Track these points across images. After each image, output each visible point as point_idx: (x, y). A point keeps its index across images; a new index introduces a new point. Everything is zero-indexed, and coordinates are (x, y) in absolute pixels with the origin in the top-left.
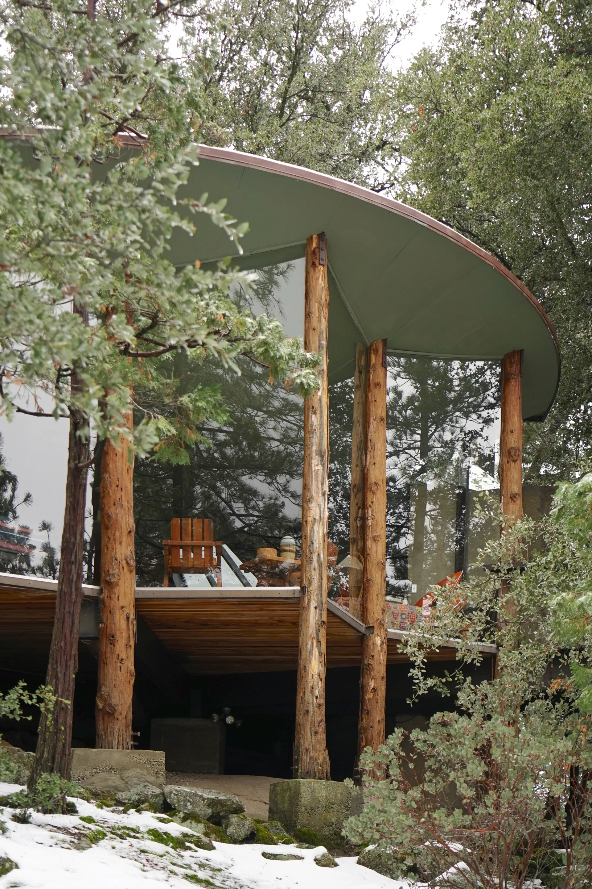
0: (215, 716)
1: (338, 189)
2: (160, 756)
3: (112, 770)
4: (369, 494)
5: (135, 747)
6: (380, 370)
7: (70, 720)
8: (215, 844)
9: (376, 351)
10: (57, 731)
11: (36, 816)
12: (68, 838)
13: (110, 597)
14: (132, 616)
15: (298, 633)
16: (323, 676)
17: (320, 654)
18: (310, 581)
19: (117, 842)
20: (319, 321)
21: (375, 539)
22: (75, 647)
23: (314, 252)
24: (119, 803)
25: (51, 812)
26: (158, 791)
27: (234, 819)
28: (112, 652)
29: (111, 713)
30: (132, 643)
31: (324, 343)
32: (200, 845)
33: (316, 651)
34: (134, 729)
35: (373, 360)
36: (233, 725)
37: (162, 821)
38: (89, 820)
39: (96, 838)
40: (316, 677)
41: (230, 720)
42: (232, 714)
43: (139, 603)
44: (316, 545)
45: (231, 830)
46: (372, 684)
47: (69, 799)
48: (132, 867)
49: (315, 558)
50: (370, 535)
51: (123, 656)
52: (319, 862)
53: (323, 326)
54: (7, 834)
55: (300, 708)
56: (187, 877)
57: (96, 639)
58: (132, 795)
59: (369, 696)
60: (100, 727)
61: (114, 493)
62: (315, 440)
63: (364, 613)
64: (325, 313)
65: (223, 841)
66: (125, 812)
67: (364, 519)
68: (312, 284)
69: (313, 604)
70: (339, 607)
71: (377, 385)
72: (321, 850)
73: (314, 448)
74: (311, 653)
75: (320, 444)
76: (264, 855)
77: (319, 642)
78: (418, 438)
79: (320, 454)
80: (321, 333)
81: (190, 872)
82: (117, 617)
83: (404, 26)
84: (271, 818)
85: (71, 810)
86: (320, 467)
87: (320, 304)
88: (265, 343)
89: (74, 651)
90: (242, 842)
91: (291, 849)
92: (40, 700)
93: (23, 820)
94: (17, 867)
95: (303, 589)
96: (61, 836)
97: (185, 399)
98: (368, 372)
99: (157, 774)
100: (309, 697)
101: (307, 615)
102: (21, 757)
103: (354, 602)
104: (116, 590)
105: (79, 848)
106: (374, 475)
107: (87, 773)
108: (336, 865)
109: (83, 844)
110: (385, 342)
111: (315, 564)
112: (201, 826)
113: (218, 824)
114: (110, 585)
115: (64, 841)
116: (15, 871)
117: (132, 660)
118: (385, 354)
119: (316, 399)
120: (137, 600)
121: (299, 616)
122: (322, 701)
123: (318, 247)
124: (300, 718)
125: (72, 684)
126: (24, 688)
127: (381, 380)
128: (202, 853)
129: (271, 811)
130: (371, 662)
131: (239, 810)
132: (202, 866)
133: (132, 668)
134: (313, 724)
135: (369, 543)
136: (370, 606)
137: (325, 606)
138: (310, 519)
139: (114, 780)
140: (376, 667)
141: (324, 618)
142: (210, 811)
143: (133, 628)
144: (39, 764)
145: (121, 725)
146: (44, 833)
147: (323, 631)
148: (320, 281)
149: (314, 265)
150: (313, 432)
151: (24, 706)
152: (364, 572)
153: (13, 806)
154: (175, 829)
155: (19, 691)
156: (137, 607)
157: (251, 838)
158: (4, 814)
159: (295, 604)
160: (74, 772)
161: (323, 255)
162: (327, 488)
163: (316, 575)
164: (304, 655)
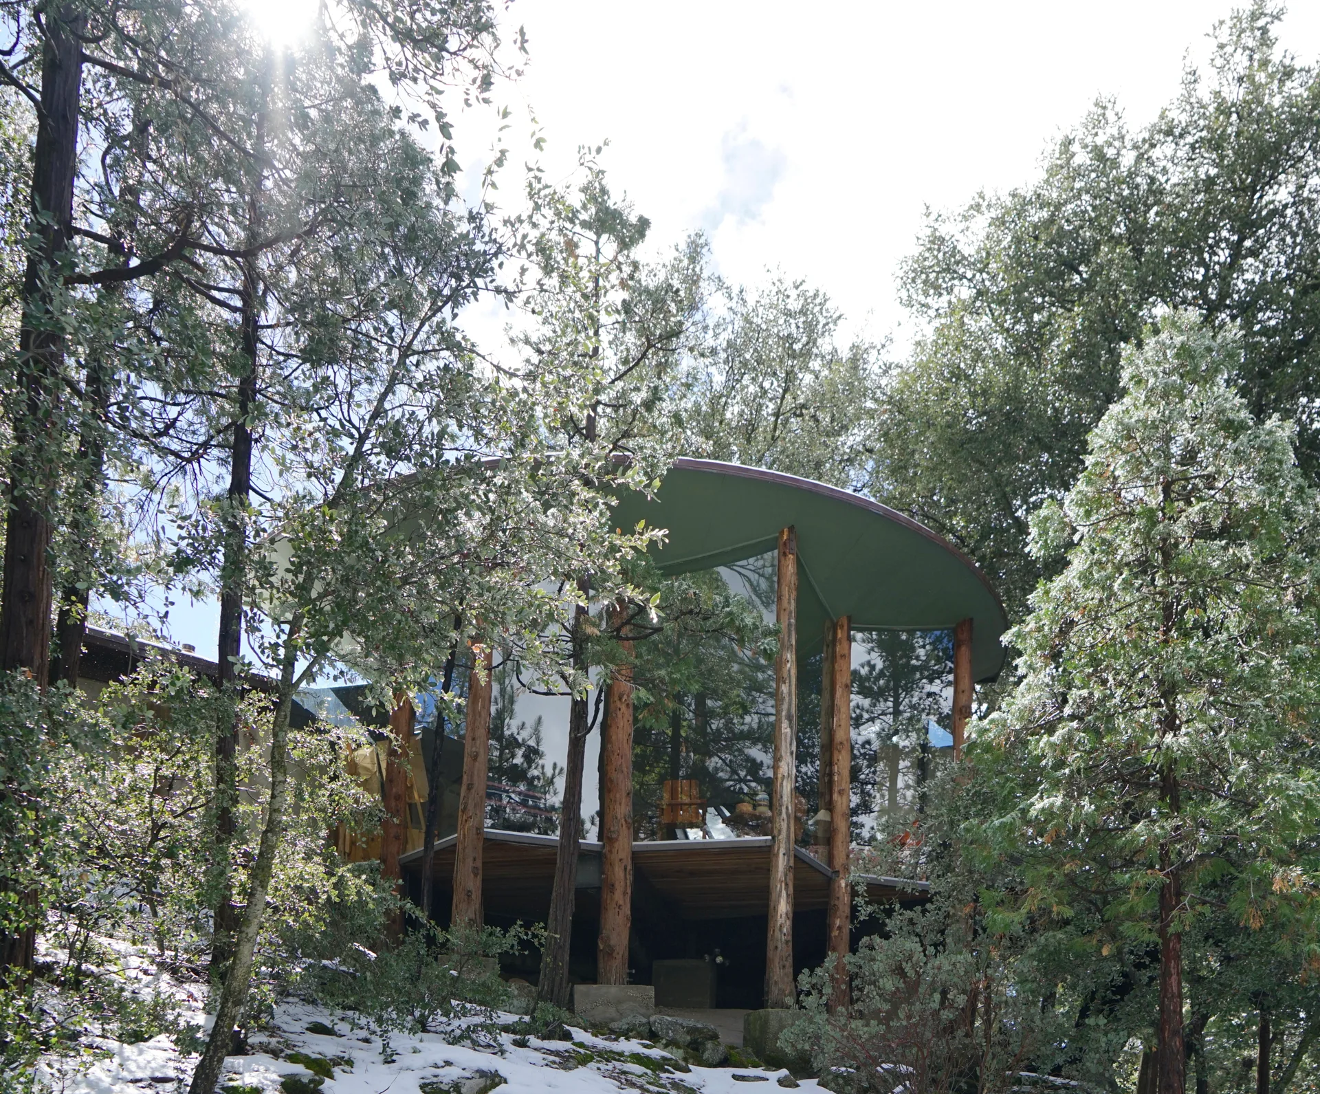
0: (707, 957)
3: (610, 1004)
4: (836, 754)
5: (630, 983)
6: (845, 644)
7: (567, 958)
8: (691, 1067)
9: (842, 627)
10: (556, 967)
11: (533, 1040)
12: (557, 1059)
13: (611, 851)
14: (629, 868)
15: (769, 878)
16: (791, 915)
17: (788, 895)
18: (780, 831)
19: (603, 1066)
20: (789, 603)
21: (841, 792)
22: (572, 893)
23: (785, 544)
24: (612, 1031)
25: (549, 1039)
26: (644, 1020)
27: (709, 1045)
28: (612, 899)
29: (610, 953)
30: (629, 891)
31: (793, 621)
32: (677, 1068)
33: (784, 893)
34: (630, 967)
35: (839, 635)
36: (722, 964)
37: (646, 1046)
38: (581, 1045)
39: (584, 1061)
40: (784, 916)
42: (721, 955)
43: (635, 855)
44: (785, 799)
45: (706, 1055)
46: (838, 922)
47: (567, 1028)
48: (611, 1084)
49: (784, 810)
50: (836, 789)
51: (621, 902)
52: (781, 1084)
53: (792, 608)
54: (507, 1055)
55: (770, 945)
58: (623, 1024)
59: (835, 933)
60: (601, 965)
61: (616, 761)
62: (785, 706)
63: (830, 859)
64: (794, 594)
65: (700, 1065)
66: (616, 1040)
67: (831, 775)
68: (783, 571)
69: (782, 851)
70: (809, 853)
71: (843, 656)
72: (784, 1072)
73: (784, 713)
74: (780, 895)
75: (789, 709)
76: (734, 1077)
77: (787, 885)
78: (890, 704)
79: (789, 718)
80: (790, 612)
82: (617, 869)
84: (745, 1045)
85: (567, 1036)
86: (788, 730)
87: (789, 588)
89: (572, 896)
90: (715, 1066)
91: (759, 1072)
92: (534, 936)
93: (522, 1044)
94: (506, 1082)
95: (774, 838)
96: (552, 1058)
98: (834, 645)
99: (647, 1007)
100: (777, 934)
101: (777, 861)
102: (530, 991)
103: (822, 849)
104: (616, 845)
105: (566, 1069)
106: (840, 736)
107: (589, 1007)
108: (798, 1086)
109: (570, 1065)
110: (849, 620)
111: (784, 815)
112: (681, 1053)
113: (696, 1049)
114: (613, 841)
115: (554, 1062)
116: (503, 1086)
117: (629, 906)
118: (850, 629)
119: (785, 671)
120: (633, 853)
121: (769, 863)
122: (790, 938)
123: (789, 539)
124: (770, 954)
125: (569, 925)
126: (521, 926)
127: (846, 651)
128: (678, 1075)
129: (745, 1039)
130: (835, 903)
131: (714, 1038)
132: (675, 1086)
133: (629, 913)
134: (782, 959)
135: (836, 796)
136: (835, 853)
137: (792, 853)
138: (780, 776)
139: (611, 1012)
140: (841, 907)
141: (792, 864)
142: (689, 1038)
143: (630, 878)
144: (540, 997)
145: (617, 964)
146: (539, 1055)
147: (791, 876)
148: (790, 567)
149: (785, 554)
150: (783, 699)
151: (521, 942)
152: (831, 823)
153: (514, 1032)
154: (656, 1053)
155: (517, 929)
156: (633, 859)
157: (724, 1063)
158: (506, 1039)
159: (766, 852)
160: (578, 1006)
161: (793, 545)
162: (794, 749)
163: (784, 826)
164: (774, 896)
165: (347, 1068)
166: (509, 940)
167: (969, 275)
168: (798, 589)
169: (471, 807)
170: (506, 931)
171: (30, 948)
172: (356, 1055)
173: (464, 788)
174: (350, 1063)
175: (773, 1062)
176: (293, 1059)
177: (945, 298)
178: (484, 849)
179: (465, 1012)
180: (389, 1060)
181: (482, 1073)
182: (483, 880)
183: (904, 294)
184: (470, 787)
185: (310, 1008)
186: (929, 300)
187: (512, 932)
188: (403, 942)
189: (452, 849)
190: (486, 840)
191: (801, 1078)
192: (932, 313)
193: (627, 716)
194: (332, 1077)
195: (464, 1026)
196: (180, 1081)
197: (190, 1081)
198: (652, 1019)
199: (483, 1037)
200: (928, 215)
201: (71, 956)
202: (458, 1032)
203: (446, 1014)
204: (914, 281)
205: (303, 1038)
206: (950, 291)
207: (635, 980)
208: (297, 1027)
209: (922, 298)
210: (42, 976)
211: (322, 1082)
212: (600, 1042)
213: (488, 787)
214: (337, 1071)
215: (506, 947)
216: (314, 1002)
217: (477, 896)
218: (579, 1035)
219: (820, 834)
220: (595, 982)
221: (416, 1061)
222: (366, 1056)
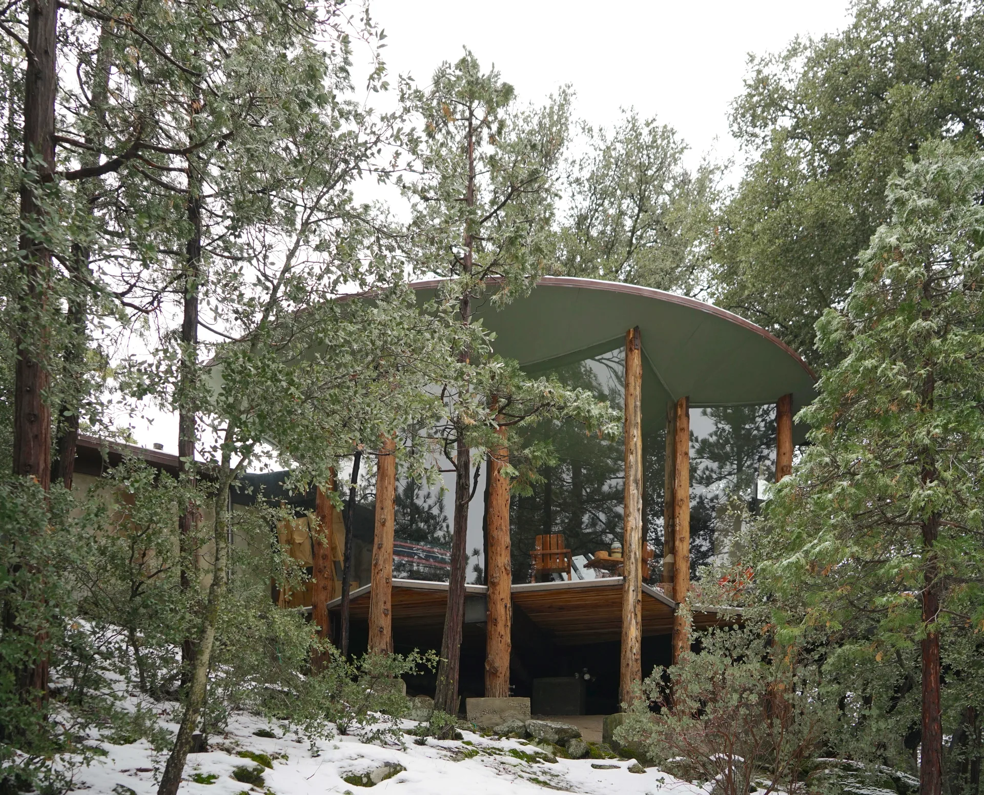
0: (577, 675)
1: (646, 294)
2: (527, 701)
3: (494, 712)
4: (677, 508)
5: (512, 696)
7: (457, 676)
8: (558, 759)
9: (681, 406)
10: (448, 684)
11: (430, 740)
12: (449, 754)
13: (493, 593)
14: (509, 605)
15: (621, 611)
16: (639, 639)
17: (637, 623)
18: (629, 572)
19: (486, 758)
20: (635, 389)
21: (682, 540)
22: (460, 626)
23: (631, 341)
24: (496, 733)
25: (444, 739)
26: (521, 724)
27: (573, 742)
28: (495, 630)
29: (495, 673)
30: (509, 624)
31: (638, 403)
32: (547, 759)
33: (634, 621)
34: (511, 684)
35: (679, 413)
36: (588, 679)
37: (522, 744)
38: (469, 743)
39: (471, 755)
40: (634, 639)
41: (587, 677)
42: (588, 672)
43: (514, 596)
44: (633, 546)
45: (571, 750)
47: (459, 731)
48: (491, 772)
49: (633, 556)
50: (678, 537)
51: (502, 633)
52: (631, 770)
53: (638, 391)
54: (408, 751)
55: (623, 663)
56: (530, 779)
57: (485, 623)
58: (505, 728)
59: (678, 652)
60: (488, 683)
61: (496, 521)
62: (632, 472)
63: (674, 593)
64: (639, 382)
65: (565, 757)
66: (499, 739)
67: (674, 526)
68: (630, 363)
69: (632, 588)
70: (656, 589)
71: (682, 429)
72: (633, 761)
73: (632, 478)
74: (630, 623)
75: (636, 475)
76: (593, 766)
77: (636, 615)
78: (735, 466)
79: (636, 482)
80: (636, 396)
81: (533, 776)
82: (498, 606)
83: (726, 167)
84: (604, 742)
85: (458, 737)
86: (636, 491)
87: (635, 377)
88: (578, 407)
89: (460, 629)
90: (578, 758)
91: (614, 762)
92: (428, 660)
93: (421, 743)
94: (405, 769)
95: (625, 578)
96: (444, 752)
97: (527, 451)
98: (675, 421)
99: (525, 713)
100: (629, 654)
101: (628, 596)
102: (430, 704)
103: (667, 585)
104: (498, 588)
105: (455, 760)
106: (681, 494)
107: (478, 715)
108: (644, 772)
109: (459, 758)
110: (687, 398)
111: (633, 560)
112: (550, 748)
113: (563, 746)
114: (494, 585)
115: (446, 756)
116: (403, 772)
117: (509, 636)
118: (688, 407)
119: (632, 444)
120: (512, 594)
121: (622, 598)
122: (639, 657)
123: (634, 337)
124: (623, 670)
125: (458, 652)
126: (418, 653)
127: (685, 426)
128: (548, 765)
129: (604, 737)
130: (679, 628)
131: (577, 736)
132: (544, 773)
133: (509, 641)
134: (632, 673)
135: (677, 543)
136: (678, 588)
137: (640, 589)
138: (629, 528)
139: (496, 718)
140: (681, 631)
141: (640, 598)
142: (557, 737)
143: (509, 613)
144: (437, 707)
145: (501, 681)
146: (434, 751)
147: (639, 607)
148: (636, 361)
149: (631, 350)
150: (631, 467)
151: (417, 665)
152: (673, 564)
153: (416, 734)
154: (530, 749)
155: (414, 655)
156: (512, 598)
157: (586, 755)
158: (408, 739)
159: (620, 589)
160: (470, 715)
161: (638, 342)
162: (640, 506)
163: (633, 568)
164: (625, 624)
165: (283, 761)
166: (408, 664)
167: (790, 106)
168: (643, 377)
169: (381, 562)
170: (406, 657)
171: (46, 678)
172: (290, 751)
173: (375, 547)
174: (285, 757)
175: (625, 755)
176: (242, 754)
177: (771, 127)
178: (392, 595)
179: (374, 720)
180: (315, 755)
181: (387, 764)
182: (393, 619)
183: (735, 128)
184: (380, 548)
185: (255, 718)
186: (757, 130)
187: (411, 658)
188: (327, 667)
189: (367, 596)
190: (394, 588)
191: (648, 766)
192: (759, 141)
193: (504, 486)
194: (271, 768)
195: (375, 730)
196: (156, 769)
197: (163, 770)
198: (527, 723)
199: (389, 738)
200: (752, 61)
201: (75, 682)
202: (371, 735)
203: (360, 722)
204: (743, 116)
205: (250, 740)
206: (774, 120)
207: (515, 693)
208: (246, 732)
209: (750, 129)
210: (54, 698)
211: (262, 771)
212: (486, 742)
213: (395, 546)
214: (275, 763)
215: (407, 669)
216: (257, 714)
217: (388, 632)
218: (467, 735)
219: (665, 574)
220: (483, 695)
221: (337, 754)
222: (299, 753)
